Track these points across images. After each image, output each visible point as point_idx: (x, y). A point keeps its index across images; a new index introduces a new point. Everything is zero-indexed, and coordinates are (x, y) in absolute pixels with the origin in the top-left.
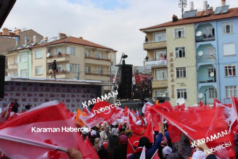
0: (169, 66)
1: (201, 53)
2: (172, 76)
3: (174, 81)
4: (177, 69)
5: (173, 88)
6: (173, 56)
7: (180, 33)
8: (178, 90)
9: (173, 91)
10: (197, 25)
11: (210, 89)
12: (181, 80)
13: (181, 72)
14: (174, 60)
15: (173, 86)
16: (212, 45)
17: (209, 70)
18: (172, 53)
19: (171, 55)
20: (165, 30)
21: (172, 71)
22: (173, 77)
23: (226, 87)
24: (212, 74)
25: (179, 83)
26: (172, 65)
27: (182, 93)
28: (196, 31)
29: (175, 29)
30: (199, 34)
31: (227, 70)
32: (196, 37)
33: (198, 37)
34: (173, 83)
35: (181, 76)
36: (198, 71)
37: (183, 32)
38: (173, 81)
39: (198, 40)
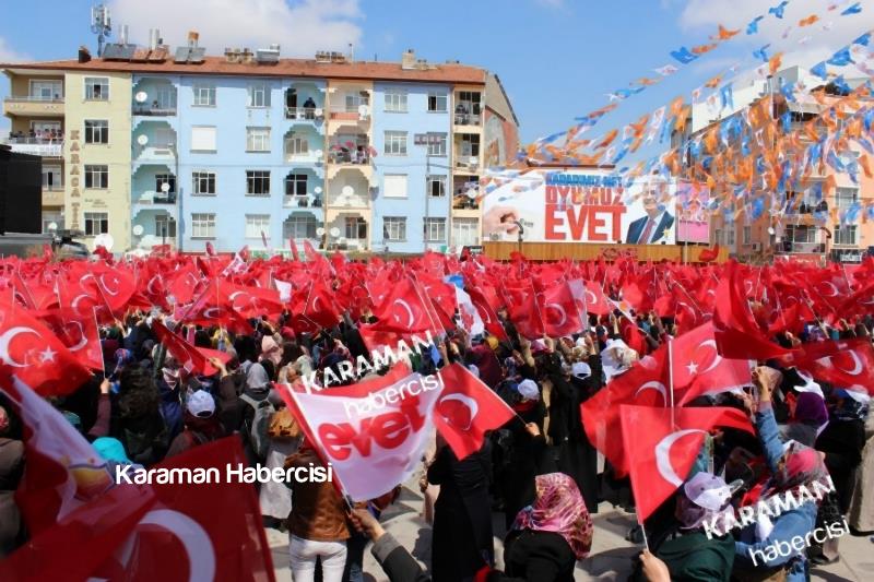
0: (68, 159)
1: (143, 140)
2: (75, 183)
3: (78, 195)
4: (88, 168)
5: (75, 210)
6: (78, 138)
7: (97, 88)
8: (87, 215)
9: (75, 215)
10: (139, 78)
11: (158, 218)
12: (96, 193)
13: (97, 175)
14: (80, 147)
15: (75, 205)
16: (169, 126)
17: (158, 176)
18: (78, 132)
19: (75, 135)
20: (62, 78)
21: (74, 172)
22: (77, 185)
23: (195, 216)
24: (166, 187)
25: (91, 201)
26: (75, 159)
27: (97, 222)
28: (135, 90)
29: (87, 80)
30: (142, 97)
31: (197, 180)
32: (135, 103)
33: (139, 103)
34: (75, 200)
35: (97, 185)
36: (135, 177)
37: (106, 88)
38: (75, 194)
39: (138, 109)
